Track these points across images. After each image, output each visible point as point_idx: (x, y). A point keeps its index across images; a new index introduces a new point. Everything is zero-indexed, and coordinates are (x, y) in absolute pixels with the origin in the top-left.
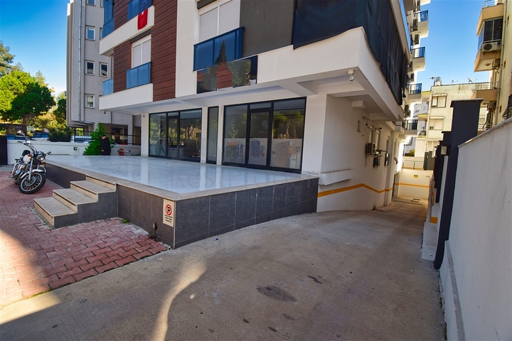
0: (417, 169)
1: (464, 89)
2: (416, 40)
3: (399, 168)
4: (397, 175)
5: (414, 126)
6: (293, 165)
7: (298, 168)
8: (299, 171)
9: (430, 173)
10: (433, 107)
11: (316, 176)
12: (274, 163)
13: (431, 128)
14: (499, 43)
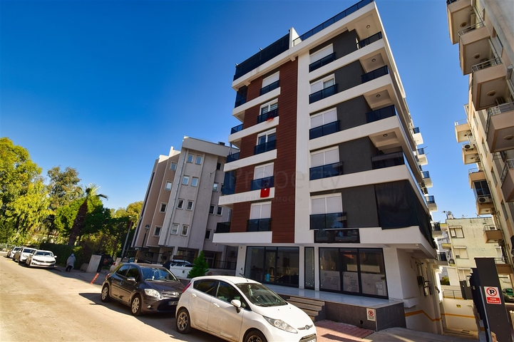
0: (457, 298)
1: (475, 222)
2: (426, 191)
3: (440, 296)
4: (441, 304)
5: (443, 257)
6: (380, 293)
7: (385, 295)
8: (386, 298)
9: (471, 302)
10: (452, 237)
11: (401, 302)
12: (365, 291)
13: (457, 257)
14: (490, 197)
